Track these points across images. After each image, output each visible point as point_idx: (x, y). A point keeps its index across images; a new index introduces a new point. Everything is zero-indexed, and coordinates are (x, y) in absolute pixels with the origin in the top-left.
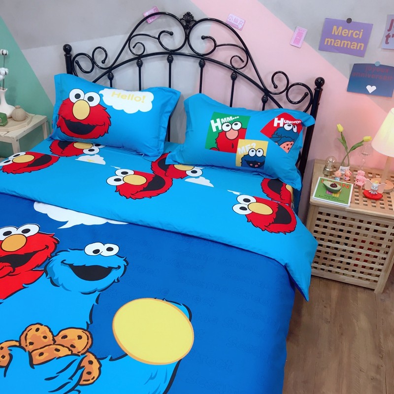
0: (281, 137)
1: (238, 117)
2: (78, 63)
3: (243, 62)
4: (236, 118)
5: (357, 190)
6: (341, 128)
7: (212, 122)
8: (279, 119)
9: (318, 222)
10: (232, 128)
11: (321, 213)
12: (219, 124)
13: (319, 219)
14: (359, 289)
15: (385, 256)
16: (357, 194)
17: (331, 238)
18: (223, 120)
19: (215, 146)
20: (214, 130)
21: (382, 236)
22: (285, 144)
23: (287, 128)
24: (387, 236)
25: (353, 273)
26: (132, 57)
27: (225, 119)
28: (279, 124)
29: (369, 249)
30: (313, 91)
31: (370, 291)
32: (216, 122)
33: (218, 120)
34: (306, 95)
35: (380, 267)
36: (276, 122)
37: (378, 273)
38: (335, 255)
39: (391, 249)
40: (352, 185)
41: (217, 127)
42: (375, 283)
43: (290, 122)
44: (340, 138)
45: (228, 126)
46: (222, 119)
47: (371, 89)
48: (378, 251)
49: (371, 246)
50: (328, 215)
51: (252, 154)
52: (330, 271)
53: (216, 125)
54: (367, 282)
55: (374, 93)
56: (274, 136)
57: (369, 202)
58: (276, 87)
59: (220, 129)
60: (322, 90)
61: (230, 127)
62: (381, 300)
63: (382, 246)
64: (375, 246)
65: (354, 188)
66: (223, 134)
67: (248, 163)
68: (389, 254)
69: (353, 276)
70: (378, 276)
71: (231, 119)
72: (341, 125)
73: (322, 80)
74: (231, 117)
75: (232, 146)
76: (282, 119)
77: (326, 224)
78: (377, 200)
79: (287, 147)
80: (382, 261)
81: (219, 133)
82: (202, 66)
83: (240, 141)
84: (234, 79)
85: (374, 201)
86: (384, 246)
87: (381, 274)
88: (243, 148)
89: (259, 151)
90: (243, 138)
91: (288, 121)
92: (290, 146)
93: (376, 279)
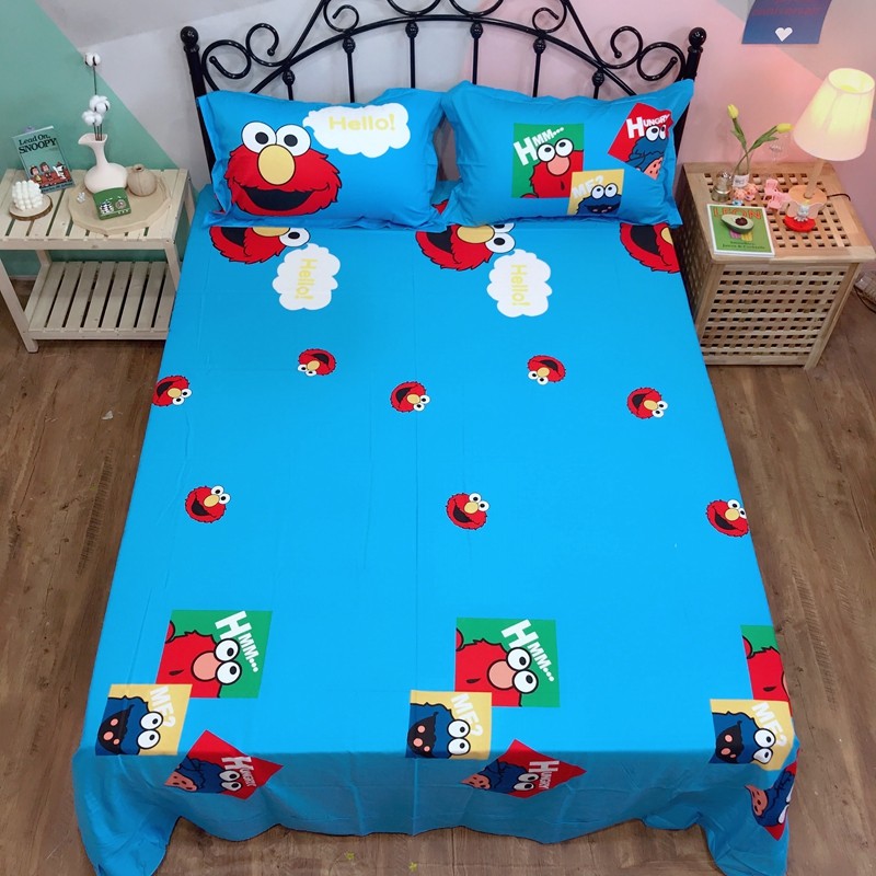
0: (645, 156)
1: (562, 129)
2: (214, 61)
3: (557, 18)
4: (558, 131)
5: (772, 218)
6: (734, 111)
7: (517, 145)
8: (635, 122)
9: (722, 287)
10: (556, 153)
11: (726, 273)
12: (530, 149)
13: (722, 282)
14: (780, 369)
15: (823, 315)
16: (775, 226)
17: (741, 306)
18: (538, 140)
19: (531, 190)
20: (525, 162)
21: (822, 287)
22: (651, 167)
23: (652, 136)
24: (831, 287)
25: (773, 349)
26: (332, 34)
27: (539, 136)
28: (636, 131)
29: (800, 310)
30: (686, 55)
31: (798, 369)
32: (524, 145)
33: (527, 140)
34: (673, 62)
35: (815, 332)
36: (631, 127)
37: (811, 341)
38: (746, 328)
39: (834, 304)
40: (763, 209)
41: (529, 156)
42: (805, 356)
43: (654, 122)
44: (734, 129)
45: (548, 150)
46: (534, 138)
47: (783, 33)
48: (813, 310)
49: (802, 306)
50: (739, 273)
51: (597, 195)
52: (737, 353)
53: (526, 151)
54: (795, 357)
55: (789, 40)
56: (632, 157)
57: (799, 240)
58: (618, 55)
59: (535, 158)
60: (702, 50)
61: (552, 153)
62: (817, 379)
63: (821, 303)
64: (809, 305)
65: (768, 214)
66: (541, 166)
67: (591, 209)
68: (830, 311)
69: (772, 353)
70: (810, 345)
71: (549, 135)
72: (735, 106)
73: (702, 32)
74: (549, 131)
75: (562, 186)
76: (639, 119)
77: (735, 287)
78: (808, 231)
79: (655, 170)
80: (819, 323)
81: (534, 167)
82: (476, 34)
83: (575, 175)
84: (539, 50)
85: (805, 234)
86: (823, 302)
87: (817, 341)
88: (581, 186)
89: (610, 189)
90: (580, 169)
91: (650, 122)
92: (658, 166)
93: (807, 349)
